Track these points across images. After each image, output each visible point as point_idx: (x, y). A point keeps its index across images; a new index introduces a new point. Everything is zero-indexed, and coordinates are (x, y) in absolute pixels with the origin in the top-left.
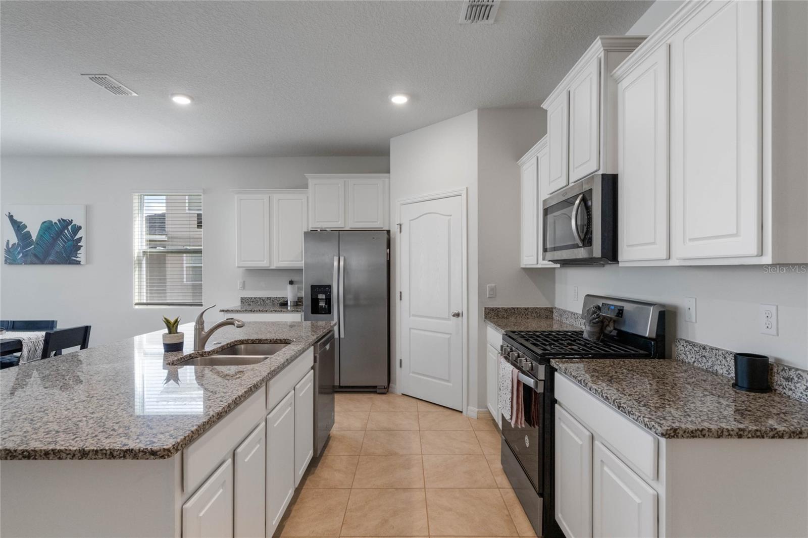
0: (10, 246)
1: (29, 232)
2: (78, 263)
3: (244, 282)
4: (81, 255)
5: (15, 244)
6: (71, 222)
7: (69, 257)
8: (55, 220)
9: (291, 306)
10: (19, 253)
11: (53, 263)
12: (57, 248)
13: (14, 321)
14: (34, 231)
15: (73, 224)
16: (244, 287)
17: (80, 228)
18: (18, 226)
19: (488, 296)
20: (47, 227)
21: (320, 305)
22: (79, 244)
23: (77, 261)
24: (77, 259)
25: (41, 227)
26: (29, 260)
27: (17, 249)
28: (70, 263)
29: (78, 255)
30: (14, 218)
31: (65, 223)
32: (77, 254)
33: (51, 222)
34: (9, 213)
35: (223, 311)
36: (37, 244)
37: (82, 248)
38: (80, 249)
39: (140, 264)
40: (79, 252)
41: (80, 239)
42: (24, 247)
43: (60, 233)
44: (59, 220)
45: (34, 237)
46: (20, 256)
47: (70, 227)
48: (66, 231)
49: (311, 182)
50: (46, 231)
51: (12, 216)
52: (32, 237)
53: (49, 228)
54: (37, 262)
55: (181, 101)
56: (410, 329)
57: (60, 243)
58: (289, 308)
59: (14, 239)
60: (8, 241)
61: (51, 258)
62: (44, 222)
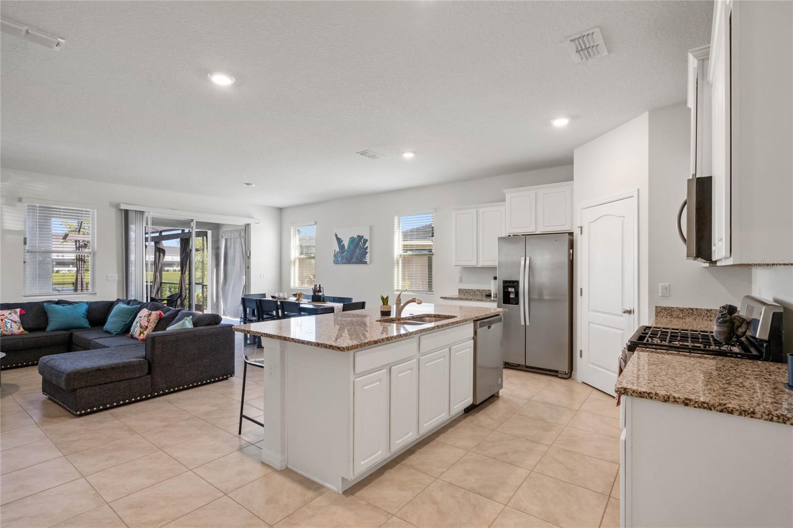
0: (336, 253)
1: (343, 244)
2: (366, 263)
3: (461, 277)
4: (368, 259)
5: (338, 251)
6: (363, 237)
7: (362, 259)
8: (355, 237)
9: (493, 297)
10: (339, 257)
11: (354, 263)
12: (356, 255)
13: (334, 297)
14: (346, 243)
16: (461, 281)
17: (367, 240)
18: (339, 241)
19: (660, 295)
20: (352, 240)
21: (511, 296)
22: (366, 251)
24: (366, 260)
25: (349, 241)
26: (344, 261)
27: (339, 254)
28: (362, 263)
29: (366, 258)
30: (338, 236)
31: (360, 237)
33: (354, 237)
34: (336, 233)
35: (442, 298)
36: (347, 251)
37: (368, 254)
39: (398, 263)
40: (366, 256)
41: (367, 247)
42: (342, 254)
43: (358, 244)
44: (357, 236)
45: (346, 248)
46: (340, 259)
47: (362, 240)
48: (360, 243)
49: (508, 196)
50: (351, 243)
54: (347, 262)
55: (408, 155)
56: (589, 323)
57: (358, 250)
58: (492, 299)
59: (338, 249)
60: (335, 250)
61: (353, 260)
62: (351, 238)
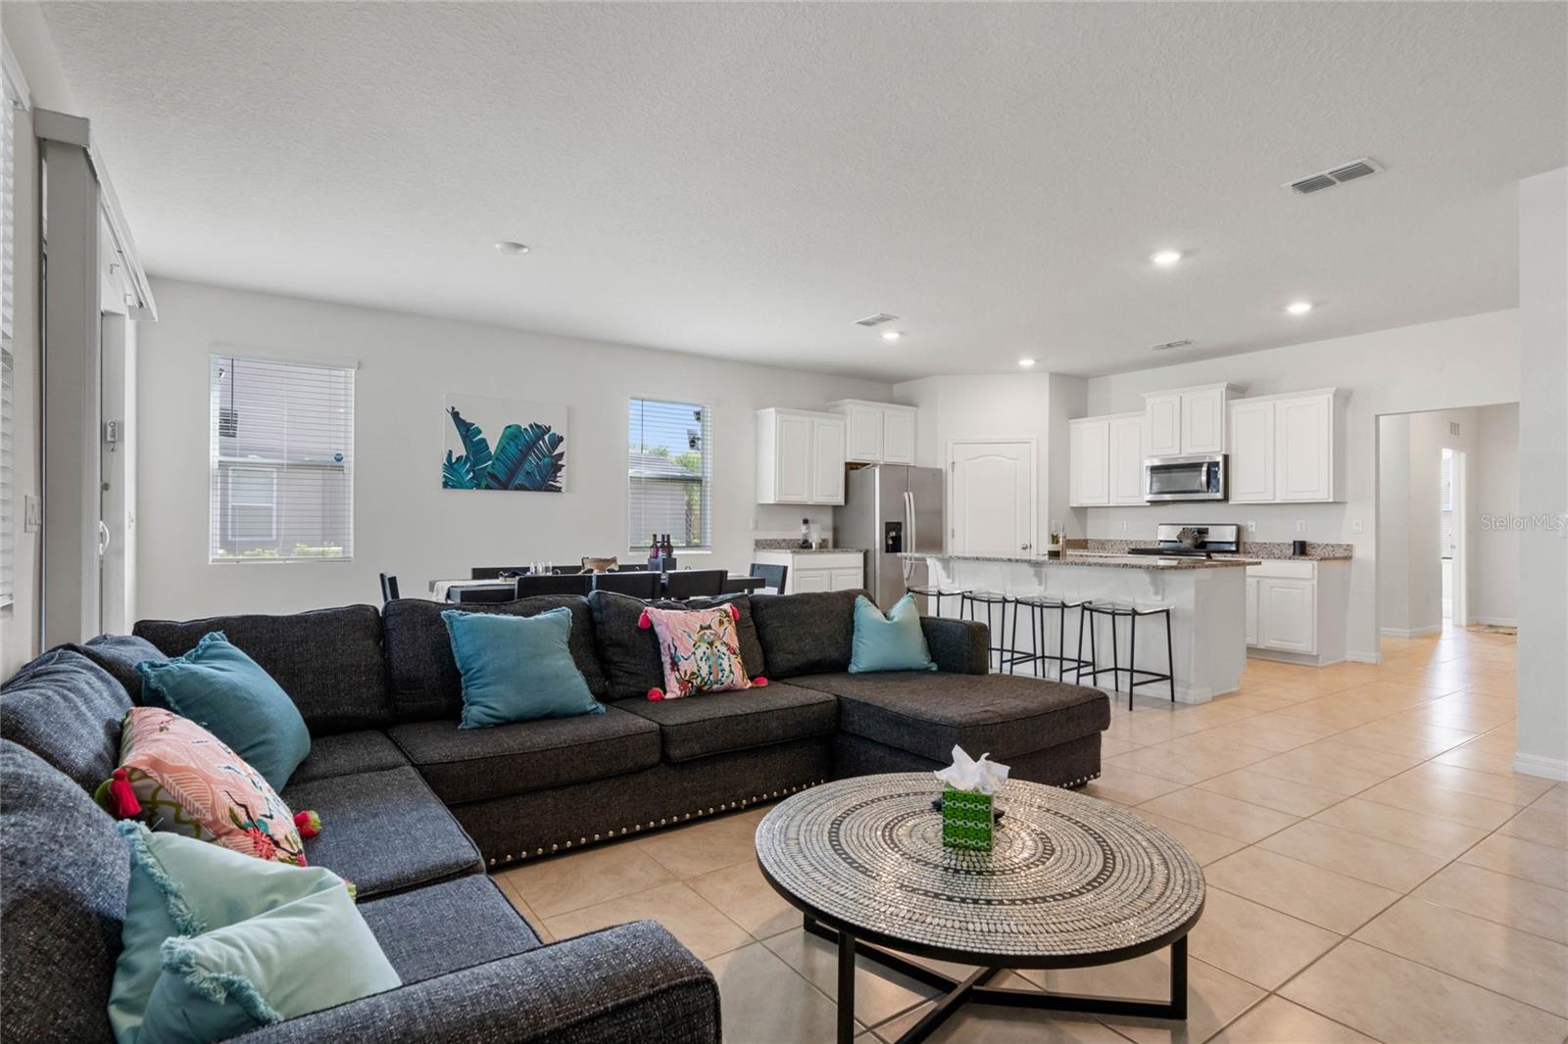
0: (454, 460)
1: (483, 440)
2: (559, 490)
4: (563, 479)
5: (461, 457)
6: (549, 429)
7: (545, 479)
8: (525, 425)
10: (468, 472)
11: (521, 488)
12: (527, 467)
14: (492, 438)
15: (551, 433)
17: (561, 439)
18: (466, 430)
20: (513, 434)
22: (560, 463)
23: (555, 487)
24: (557, 484)
25: (504, 433)
26: (484, 483)
27: (465, 463)
28: (545, 490)
29: (558, 479)
30: (461, 416)
31: (541, 431)
32: (556, 477)
33: (520, 427)
34: (453, 408)
36: (497, 459)
37: (563, 469)
38: (560, 470)
40: (559, 474)
41: (561, 455)
42: (474, 465)
43: (531, 446)
44: (531, 426)
45: (493, 449)
46: (470, 477)
47: (546, 437)
48: (541, 442)
50: (511, 439)
51: (458, 413)
52: (488, 448)
53: (516, 436)
54: (496, 486)
57: (532, 458)
59: (460, 450)
60: (451, 451)
61: (518, 481)
62: (509, 427)
